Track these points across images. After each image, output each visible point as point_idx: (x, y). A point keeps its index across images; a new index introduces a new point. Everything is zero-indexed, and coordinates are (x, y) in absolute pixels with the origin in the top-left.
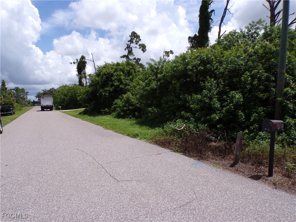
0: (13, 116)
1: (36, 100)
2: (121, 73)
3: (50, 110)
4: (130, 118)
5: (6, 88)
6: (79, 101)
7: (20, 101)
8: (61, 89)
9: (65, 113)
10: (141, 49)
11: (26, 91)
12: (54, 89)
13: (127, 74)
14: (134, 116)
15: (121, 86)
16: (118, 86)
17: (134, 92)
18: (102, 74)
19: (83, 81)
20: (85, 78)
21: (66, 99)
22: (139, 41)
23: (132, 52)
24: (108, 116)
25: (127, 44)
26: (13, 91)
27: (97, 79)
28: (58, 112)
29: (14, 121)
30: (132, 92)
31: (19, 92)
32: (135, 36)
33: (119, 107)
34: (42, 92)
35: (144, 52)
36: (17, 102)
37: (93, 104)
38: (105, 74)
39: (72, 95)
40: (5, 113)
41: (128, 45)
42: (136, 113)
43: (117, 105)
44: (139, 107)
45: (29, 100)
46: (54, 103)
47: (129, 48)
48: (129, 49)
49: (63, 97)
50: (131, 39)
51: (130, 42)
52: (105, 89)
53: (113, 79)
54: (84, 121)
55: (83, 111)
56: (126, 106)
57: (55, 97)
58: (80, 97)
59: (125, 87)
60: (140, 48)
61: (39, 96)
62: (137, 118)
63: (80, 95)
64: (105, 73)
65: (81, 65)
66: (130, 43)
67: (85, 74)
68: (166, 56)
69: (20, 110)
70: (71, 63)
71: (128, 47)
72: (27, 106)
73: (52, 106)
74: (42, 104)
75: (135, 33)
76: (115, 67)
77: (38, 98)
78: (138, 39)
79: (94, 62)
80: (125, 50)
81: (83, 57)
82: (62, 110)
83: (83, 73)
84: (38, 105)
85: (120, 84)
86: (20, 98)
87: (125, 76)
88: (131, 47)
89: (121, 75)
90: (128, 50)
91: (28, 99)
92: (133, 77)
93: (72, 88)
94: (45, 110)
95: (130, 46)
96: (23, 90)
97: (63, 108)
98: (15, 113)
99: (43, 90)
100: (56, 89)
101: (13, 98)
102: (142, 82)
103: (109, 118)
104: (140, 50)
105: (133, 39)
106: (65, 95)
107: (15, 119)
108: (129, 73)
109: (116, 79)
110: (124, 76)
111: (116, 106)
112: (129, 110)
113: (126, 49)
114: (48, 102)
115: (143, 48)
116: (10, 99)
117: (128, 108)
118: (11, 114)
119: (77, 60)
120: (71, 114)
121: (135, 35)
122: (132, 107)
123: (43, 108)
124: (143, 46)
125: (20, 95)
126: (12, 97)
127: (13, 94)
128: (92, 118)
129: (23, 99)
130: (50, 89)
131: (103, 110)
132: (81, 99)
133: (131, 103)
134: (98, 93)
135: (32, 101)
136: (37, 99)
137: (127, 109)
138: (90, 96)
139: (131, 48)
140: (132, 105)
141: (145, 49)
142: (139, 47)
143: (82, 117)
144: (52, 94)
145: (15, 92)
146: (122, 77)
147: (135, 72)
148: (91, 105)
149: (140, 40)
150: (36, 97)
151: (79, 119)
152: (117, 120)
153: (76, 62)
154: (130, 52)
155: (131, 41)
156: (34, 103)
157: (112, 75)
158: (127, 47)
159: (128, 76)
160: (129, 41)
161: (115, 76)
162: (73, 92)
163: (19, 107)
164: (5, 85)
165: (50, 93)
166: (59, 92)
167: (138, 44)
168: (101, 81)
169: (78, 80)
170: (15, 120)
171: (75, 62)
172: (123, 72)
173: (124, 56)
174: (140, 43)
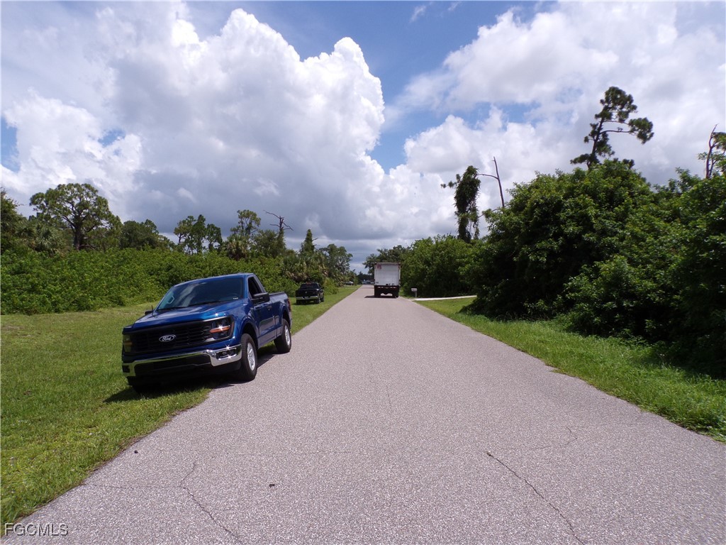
0: (321, 306)
1: (366, 271)
2: (588, 199)
3: (393, 297)
4: (627, 337)
5: (313, 247)
6: (462, 277)
7: (335, 274)
8: (418, 246)
9: (427, 306)
10: (637, 133)
11: (348, 253)
12: (402, 249)
13: (606, 202)
14: (639, 331)
15: (587, 235)
16: (578, 237)
17: (637, 253)
18: (528, 205)
19: (468, 228)
20: (475, 220)
21: (429, 270)
22: (629, 112)
23: (608, 143)
24: (545, 322)
25: (591, 125)
26: (324, 252)
27: (515, 219)
28: (410, 301)
29: (318, 320)
30: (628, 254)
31: (335, 255)
32: (617, 100)
33: (587, 299)
34: (378, 254)
35: (644, 142)
36: (330, 275)
37: (501, 288)
38: (538, 205)
39: (443, 261)
40: (306, 298)
41: (594, 126)
42: (649, 323)
43: (579, 291)
44: (658, 302)
45: (352, 273)
46: (401, 280)
47: (598, 134)
48: (598, 138)
49: (421, 266)
50: (606, 109)
51: (600, 119)
52: (538, 246)
53: (562, 216)
54: (480, 335)
55: (471, 302)
56: (612, 299)
57: (405, 265)
58: (467, 267)
59: (599, 239)
60: (632, 131)
61: (372, 263)
62: (650, 338)
63: (467, 263)
64: (538, 203)
65: (467, 189)
66: (602, 122)
67: (474, 210)
68: (718, 148)
69: (335, 293)
70: (444, 186)
71: (596, 131)
72: (347, 284)
73: (398, 287)
74: (376, 281)
75: (619, 92)
76: (568, 184)
77: (370, 267)
78: (626, 106)
79: (498, 179)
80: (586, 140)
81: (471, 171)
82: (418, 297)
83: (469, 209)
84: (369, 283)
85: (584, 232)
86: (337, 266)
87: (600, 207)
88: (605, 132)
89: (586, 206)
90: (595, 141)
91: (351, 269)
92: (627, 209)
93: (443, 246)
94: (382, 294)
95: (600, 129)
96: (342, 250)
97: (421, 294)
98: (325, 300)
99: (379, 250)
100: (406, 247)
101: (322, 266)
102: (662, 223)
103: (548, 330)
104: (634, 136)
105: (610, 108)
106: (427, 262)
107: (321, 313)
108: (612, 199)
109: (572, 217)
110: (596, 208)
111: (575, 296)
112: (620, 309)
113: (590, 138)
114: (389, 277)
115: (643, 129)
116: (317, 268)
117: (619, 304)
118: (316, 302)
119: (458, 177)
120: (440, 309)
121: (619, 97)
122: (632, 303)
123: (380, 292)
124: (644, 125)
125: (337, 261)
126: (321, 264)
127: (324, 258)
128: (501, 325)
129: (342, 269)
130: (394, 248)
131: (532, 306)
132: (468, 272)
133: (628, 287)
134: (516, 254)
135: (358, 274)
136: (368, 269)
137: (615, 306)
138: (493, 266)
139: (605, 134)
140: (631, 296)
141: (649, 131)
142: (629, 128)
143: (472, 319)
144: (398, 260)
145: (328, 254)
146: (592, 211)
147: (631, 195)
148: (497, 288)
149: (634, 108)
150: (365, 266)
151: (464, 327)
152: (581, 338)
153: (456, 183)
154: (601, 146)
155: (605, 115)
156: (362, 279)
157: (559, 206)
158: (593, 134)
159: (609, 209)
160: (597, 116)
161: (567, 207)
162: (445, 254)
163: (333, 287)
164: (312, 241)
165: (394, 256)
166: (413, 254)
167: (627, 121)
168: (527, 224)
169: (457, 226)
170: (322, 316)
171: (453, 182)
172: (594, 196)
173: (582, 159)
174: (633, 116)
